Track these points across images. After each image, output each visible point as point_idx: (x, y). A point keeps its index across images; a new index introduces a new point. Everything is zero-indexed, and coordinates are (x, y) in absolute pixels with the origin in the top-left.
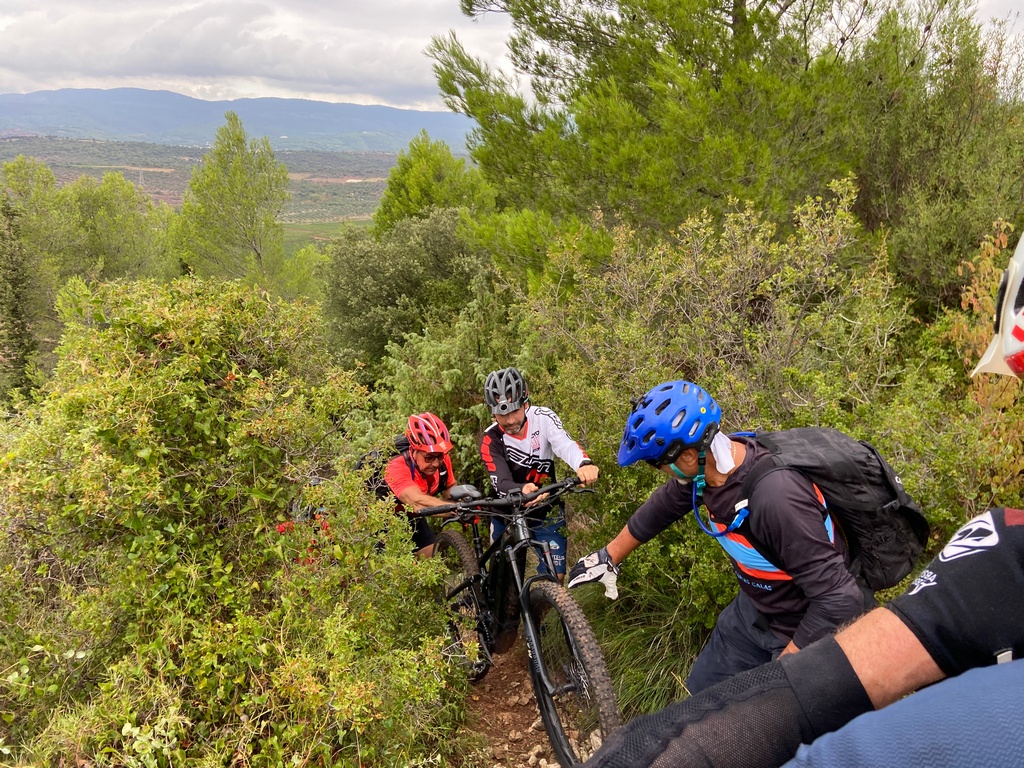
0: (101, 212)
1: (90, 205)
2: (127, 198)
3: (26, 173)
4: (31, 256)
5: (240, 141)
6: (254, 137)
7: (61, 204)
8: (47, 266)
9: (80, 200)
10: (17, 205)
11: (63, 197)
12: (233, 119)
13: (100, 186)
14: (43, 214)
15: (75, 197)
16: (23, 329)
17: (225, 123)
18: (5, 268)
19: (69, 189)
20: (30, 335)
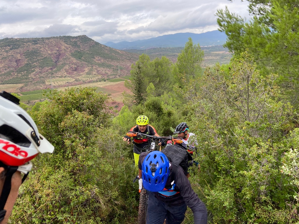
0: (159, 67)
1: (157, 64)
2: (166, 63)
3: (144, 58)
4: (143, 78)
5: (191, 45)
6: (195, 44)
7: (151, 65)
8: (146, 80)
9: (155, 64)
10: (141, 66)
11: (152, 63)
12: (190, 39)
13: (160, 60)
14: (147, 67)
15: (154, 63)
16: (140, 95)
17: (188, 41)
18: (138, 81)
19: (153, 62)
20: (142, 97)
